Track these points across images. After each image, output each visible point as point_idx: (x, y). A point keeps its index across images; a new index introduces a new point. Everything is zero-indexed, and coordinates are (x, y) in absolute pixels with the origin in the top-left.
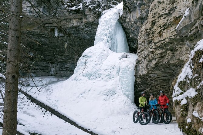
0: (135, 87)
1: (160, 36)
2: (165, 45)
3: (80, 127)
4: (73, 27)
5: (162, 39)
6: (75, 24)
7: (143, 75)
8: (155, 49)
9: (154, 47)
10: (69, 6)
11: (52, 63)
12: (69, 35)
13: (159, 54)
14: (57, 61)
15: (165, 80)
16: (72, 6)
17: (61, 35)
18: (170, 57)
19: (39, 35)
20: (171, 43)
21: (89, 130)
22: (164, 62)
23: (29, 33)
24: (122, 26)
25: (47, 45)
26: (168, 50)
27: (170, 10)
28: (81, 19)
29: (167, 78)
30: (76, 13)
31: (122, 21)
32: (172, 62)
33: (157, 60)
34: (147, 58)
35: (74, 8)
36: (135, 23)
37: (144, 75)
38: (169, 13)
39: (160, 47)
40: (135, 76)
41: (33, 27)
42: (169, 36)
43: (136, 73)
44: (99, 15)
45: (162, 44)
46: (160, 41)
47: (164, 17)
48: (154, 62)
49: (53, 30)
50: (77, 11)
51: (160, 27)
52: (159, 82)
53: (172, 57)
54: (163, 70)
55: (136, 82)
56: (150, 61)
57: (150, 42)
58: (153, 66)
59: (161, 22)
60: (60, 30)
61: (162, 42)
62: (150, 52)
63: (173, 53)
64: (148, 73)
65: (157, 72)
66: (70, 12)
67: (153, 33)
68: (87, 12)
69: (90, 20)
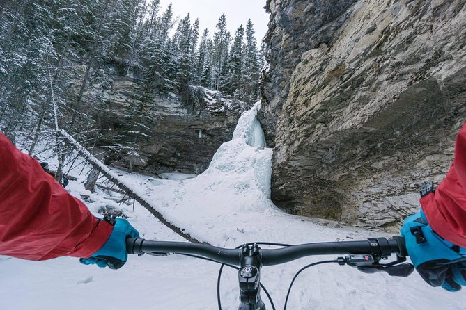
0: (272, 180)
1: (307, 106)
2: (313, 117)
3: (168, 224)
4: (216, 129)
5: (308, 109)
6: (217, 126)
7: (282, 164)
8: (298, 126)
9: (296, 125)
10: (212, 109)
11: (197, 163)
12: (212, 136)
13: (305, 130)
14: (201, 162)
15: (310, 170)
16: (215, 109)
17: (204, 136)
18: (320, 132)
19: (185, 136)
20: (323, 111)
21: (183, 230)
22: (311, 142)
23: (176, 133)
24: (260, 123)
25: (192, 146)
26: (317, 123)
27: (322, 65)
28: (223, 122)
29: (313, 168)
30: (219, 116)
31: (260, 117)
32: (324, 139)
33: (301, 140)
34: (287, 141)
35: (216, 110)
36: (274, 112)
37: (284, 164)
38: (320, 70)
39: (306, 122)
40: (272, 167)
41: (179, 128)
42: (320, 100)
43: (273, 163)
44: (239, 116)
45: (309, 115)
46: (305, 113)
47: (311, 79)
48: (297, 144)
49: (198, 132)
50: (219, 114)
51: (307, 94)
52: (301, 173)
53: (323, 132)
54: (308, 154)
55: (272, 174)
56: (291, 144)
57: (291, 121)
58: (296, 149)
59: (308, 87)
60: (204, 132)
61: (310, 112)
62: (291, 132)
63: (326, 126)
64: (288, 159)
65: (300, 157)
66: (213, 114)
67: (295, 108)
68: (228, 114)
69: (231, 121)
